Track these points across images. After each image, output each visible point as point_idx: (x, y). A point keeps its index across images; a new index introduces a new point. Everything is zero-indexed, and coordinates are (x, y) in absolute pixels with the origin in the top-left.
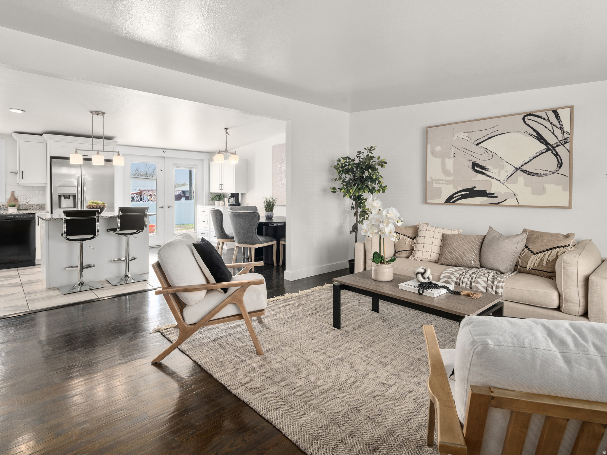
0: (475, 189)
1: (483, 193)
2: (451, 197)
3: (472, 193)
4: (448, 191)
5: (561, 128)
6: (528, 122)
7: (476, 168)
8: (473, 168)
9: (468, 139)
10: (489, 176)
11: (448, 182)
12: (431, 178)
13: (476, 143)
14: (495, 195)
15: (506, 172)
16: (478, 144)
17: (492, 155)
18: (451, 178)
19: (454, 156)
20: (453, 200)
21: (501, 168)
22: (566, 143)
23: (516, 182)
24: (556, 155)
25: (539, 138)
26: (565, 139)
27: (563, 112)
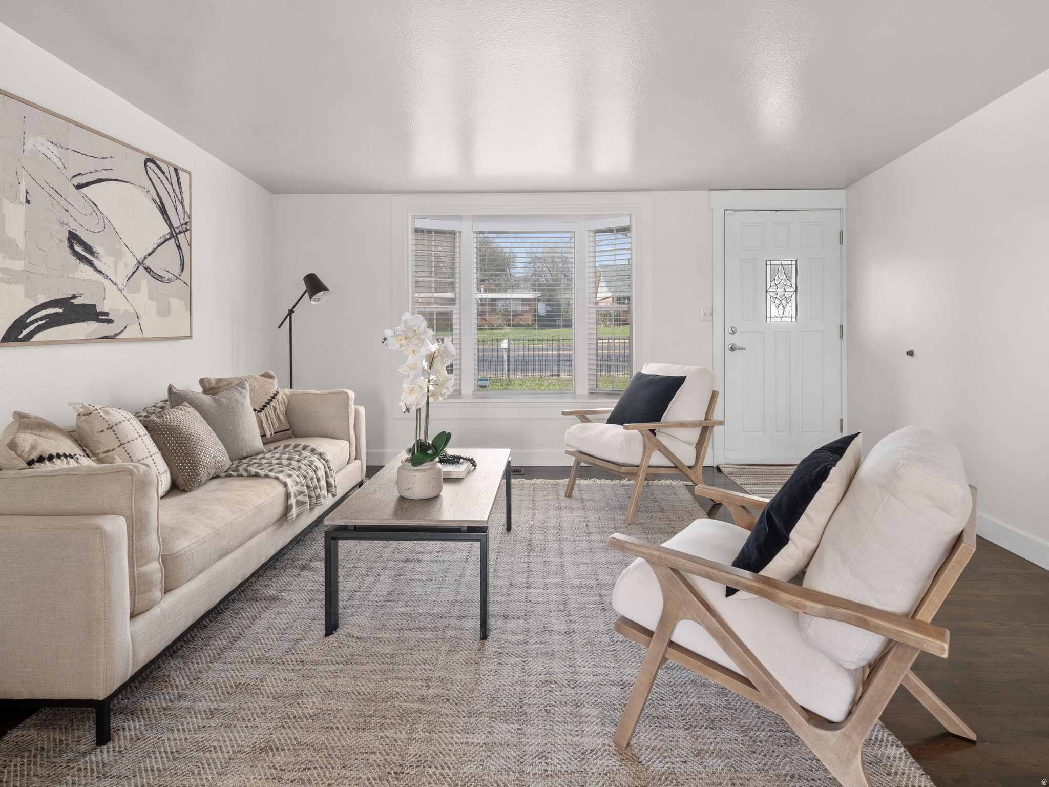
23: (138, 290)
24: (179, 247)
25: (163, 210)
26: (186, 224)
27: (183, 176)
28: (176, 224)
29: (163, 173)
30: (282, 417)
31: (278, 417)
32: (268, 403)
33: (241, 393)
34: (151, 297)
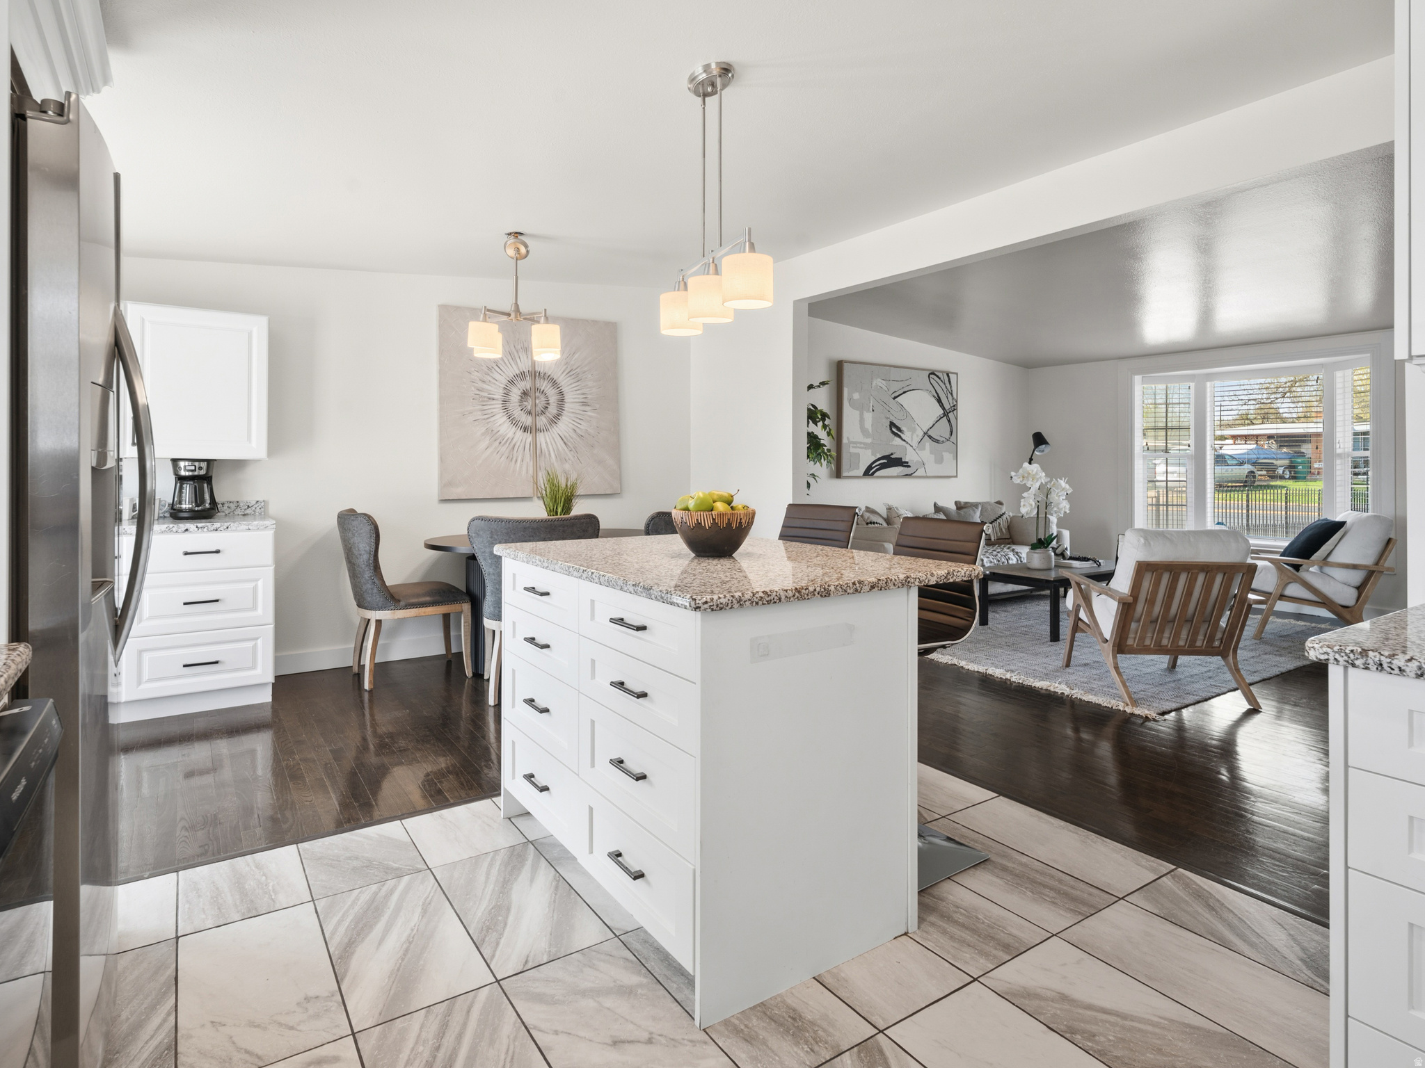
0: (893, 456)
1: (899, 462)
2: (870, 468)
3: (891, 461)
4: (867, 458)
5: (952, 394)
6: (932, 381)
7: (894, 430)
8: (891, 429)
9: (886, 389)
10: (904, 440)
11: (866, 446)
12: (848, 438)
13: (893, 396)
14: (909, 464)
15: (917, 436)
16: (895, 398)
17: (907, 414)
18: (869, 441)
19: (873, 410)
20: (871, 472)
21: (913, 430)
22: (955, 410)
23: (924, 449)
24: (949, 421)
25: (939, 401)
26: (954, 406)
27: (953, 377)
28: (947, 407)
29: (940, 378)
30: (1004, 530)
31: (1001, 529)
32: (996, 520)
33: (974, 510)
34: (931, 453)
